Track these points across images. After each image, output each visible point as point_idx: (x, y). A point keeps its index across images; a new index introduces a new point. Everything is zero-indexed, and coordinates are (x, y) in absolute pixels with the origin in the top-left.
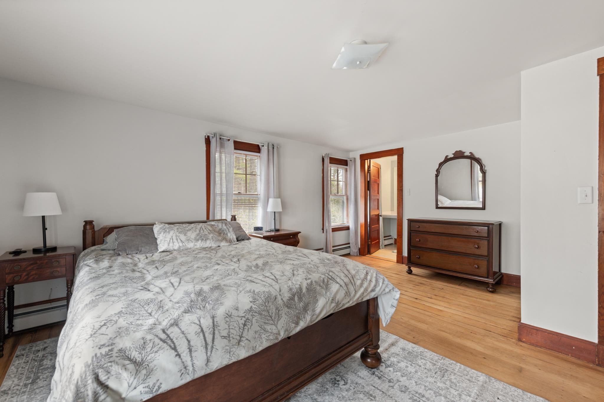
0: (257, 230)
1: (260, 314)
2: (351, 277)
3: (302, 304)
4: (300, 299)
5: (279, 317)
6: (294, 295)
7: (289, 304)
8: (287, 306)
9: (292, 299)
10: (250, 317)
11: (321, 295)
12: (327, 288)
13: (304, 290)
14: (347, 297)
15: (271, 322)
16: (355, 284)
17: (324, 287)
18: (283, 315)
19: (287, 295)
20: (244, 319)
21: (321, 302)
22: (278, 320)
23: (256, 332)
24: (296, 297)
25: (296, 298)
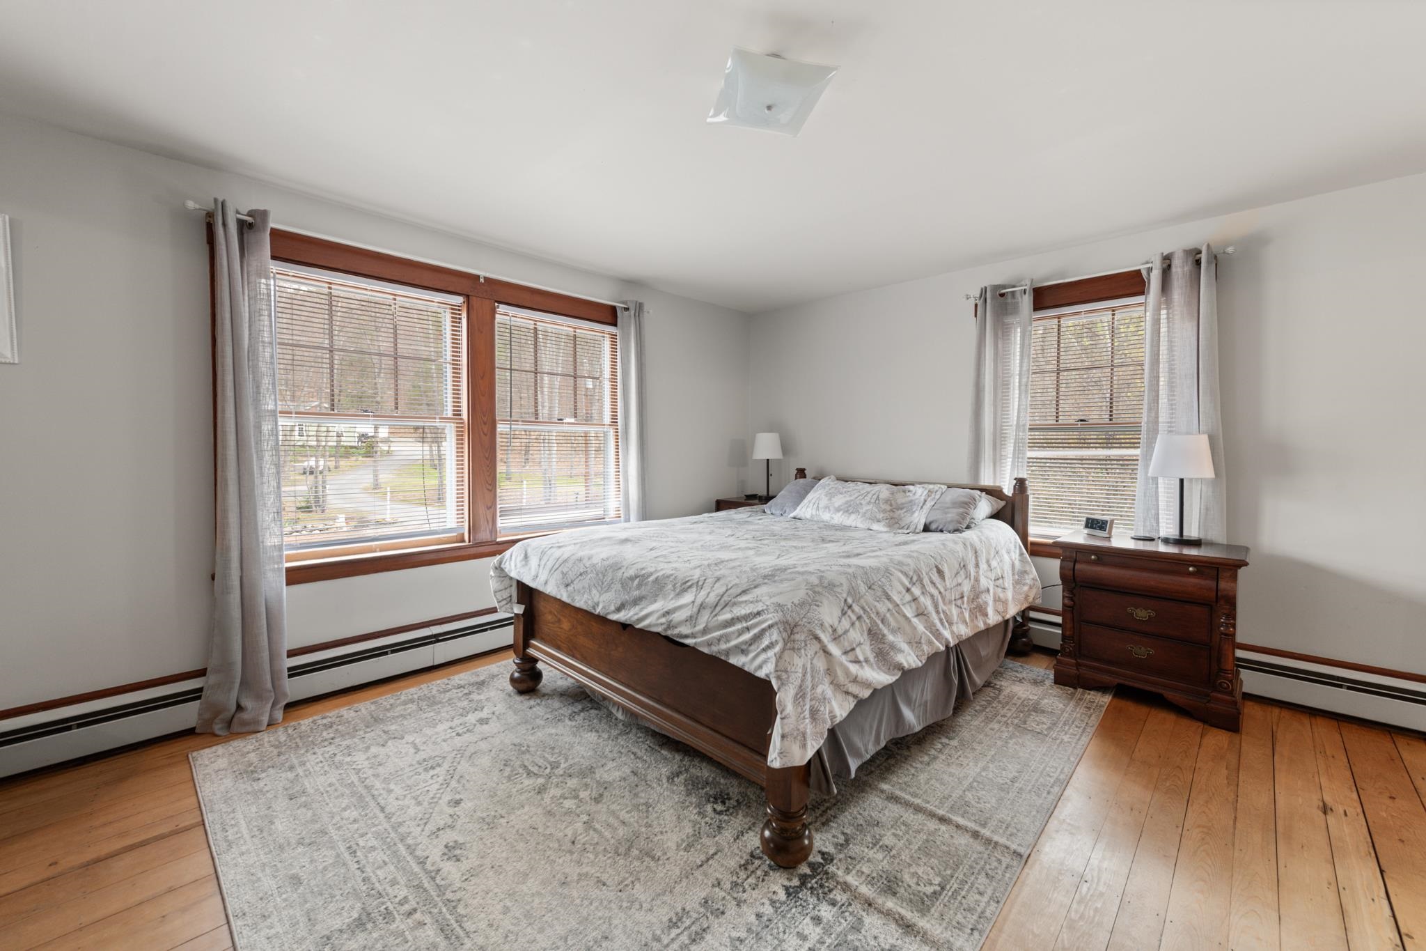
0: (1091, 527)
1: (597, 575)
2: (725, 601)
3: (636, 593)
4: (639, 586)
5: (609, 589)
6: (637, 577)
7: (625, 583)
8: (622, 584)
9: (632, 579)
10: (589, 571)
11: (665, 598)
12: (678, 594)
13: (651, 579)
14: (688, 623)
15: (599, 588)
16: (716, 615)
17: (677, 591)
18: (613, 590)
19: (631, 572)
20: (585, 570)
21: (658, 606)
22: (605, 592)
23: (584, 588)
24: (638, 580)
25: (636, 582)
